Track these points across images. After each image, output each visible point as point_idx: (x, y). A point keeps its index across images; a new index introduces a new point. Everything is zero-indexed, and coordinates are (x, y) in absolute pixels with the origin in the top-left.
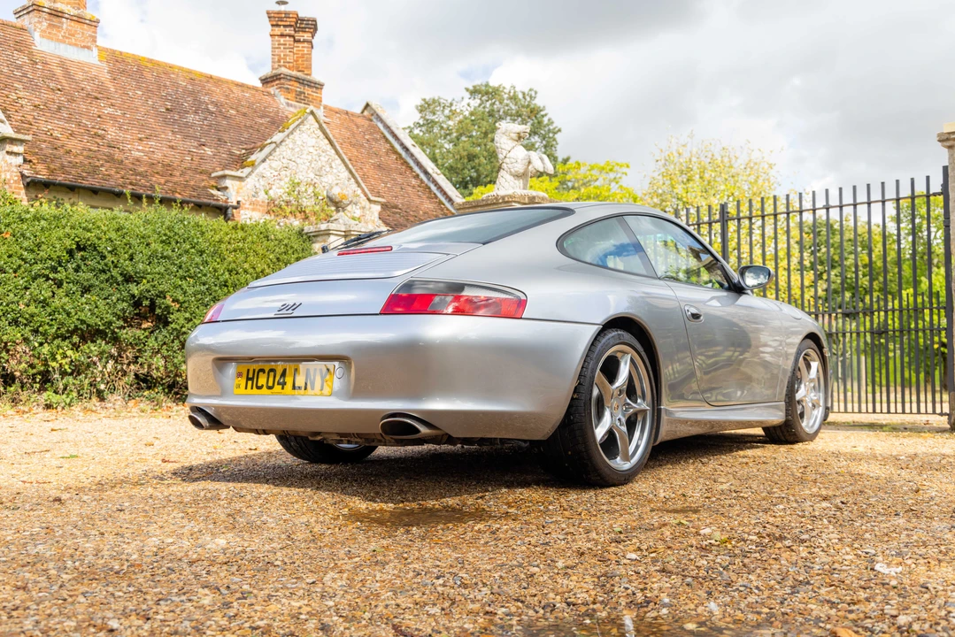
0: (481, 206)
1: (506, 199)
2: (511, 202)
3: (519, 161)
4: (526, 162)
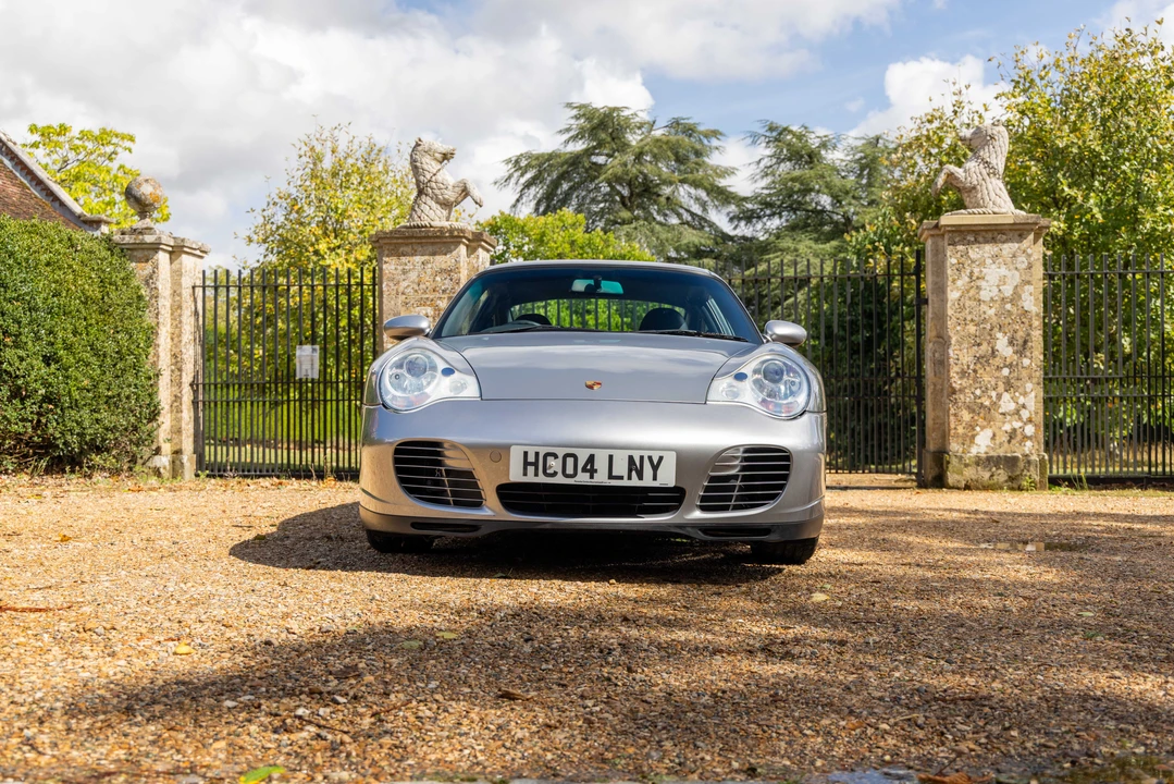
0: (415, 238)
1: (456, 233)
2: (461, 237)
3: (450, 187)
4: (458, 190)
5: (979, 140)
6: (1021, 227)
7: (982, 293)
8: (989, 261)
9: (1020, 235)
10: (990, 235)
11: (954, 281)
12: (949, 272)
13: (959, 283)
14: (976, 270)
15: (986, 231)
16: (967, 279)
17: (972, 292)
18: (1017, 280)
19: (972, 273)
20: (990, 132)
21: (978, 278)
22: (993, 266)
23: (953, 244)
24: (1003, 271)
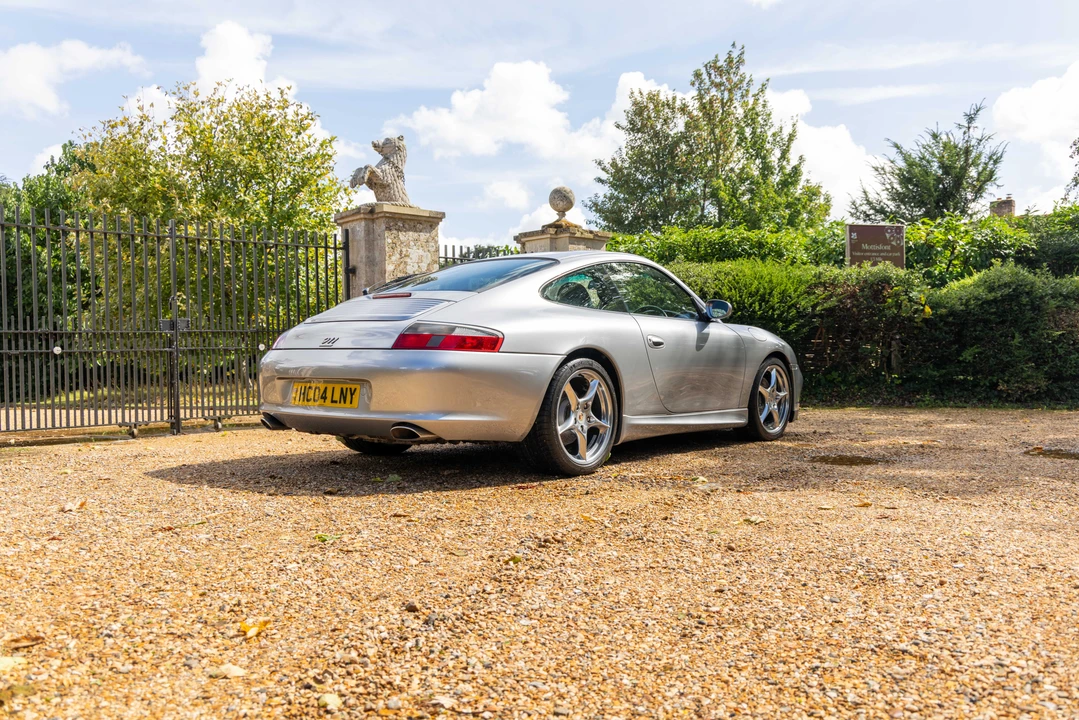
5: (389, 149)
6: (431, 219)
7: (408, 267)
8: (412, 243)
9: (431, 226)
10: (412, 224)
11: (390, 256)
12: (387, 249)
13: (393, 258)
14: (404, 250)
15: (410, 220)
16: (398, 256)
17: (402, 266)
18: (429, 261)
19: (401, 251)
20: (397, 144)
21: (405, 256)
22: (415, 248)
23: (389, 229)
24: (421, 252)
